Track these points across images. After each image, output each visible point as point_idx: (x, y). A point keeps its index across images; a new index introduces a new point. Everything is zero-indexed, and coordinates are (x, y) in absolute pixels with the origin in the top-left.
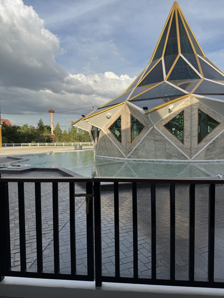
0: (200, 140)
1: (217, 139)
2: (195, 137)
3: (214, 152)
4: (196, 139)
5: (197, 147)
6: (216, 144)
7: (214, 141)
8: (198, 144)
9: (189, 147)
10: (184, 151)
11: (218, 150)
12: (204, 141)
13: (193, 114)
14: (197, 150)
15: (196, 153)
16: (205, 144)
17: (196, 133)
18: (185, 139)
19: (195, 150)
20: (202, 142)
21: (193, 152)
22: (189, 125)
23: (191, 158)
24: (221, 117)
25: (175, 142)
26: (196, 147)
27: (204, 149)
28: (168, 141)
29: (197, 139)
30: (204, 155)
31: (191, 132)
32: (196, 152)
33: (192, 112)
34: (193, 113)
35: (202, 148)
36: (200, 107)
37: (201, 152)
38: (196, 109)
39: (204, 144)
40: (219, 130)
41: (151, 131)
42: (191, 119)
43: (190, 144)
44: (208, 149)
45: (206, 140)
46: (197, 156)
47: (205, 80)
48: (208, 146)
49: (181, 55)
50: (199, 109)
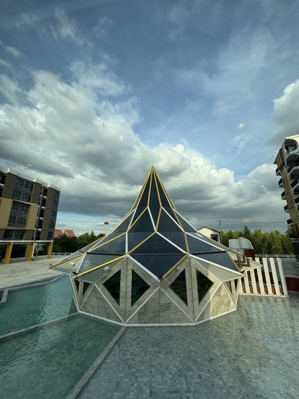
0: (133, 303)
1: (147, 303)
2: (129, 298)
3: (147, 316)
4: (130, 300)
6: (147, 308)
7: (144, 305)
8: (131, 306)
9: (123, 309)
10: (119, 313)
11: (150, 314)
12: (137, 303)
15: (129, 317)
16: (138, 308)
17: (130, 294)
18: (121, 300)
19: (129, 313)
20: (135, 304)
21: (127, 314)
22: (124, 285)
23: (125, 322)
24: (150, 280)
25: (112, 303)
26: (130, 310)
27: (136, 313)
28: (106, 300)
30: (137, 319)
31: (126, 292)
32: (130, 315)
33: (128, 272)
34: (128, 274)
35: (134, 312)
36: (134, 269)
37: (134, 316)
38: (130, 270)
39: (136, 307)
40: (148, 294)
41: (93, 288)
42: (127, 279)
43: (124, 305)
44: (140, 313)
46: (130, 320)
47: (156, 233)
48: (140, 310)
49: (148, 207)
50: (133, 270)
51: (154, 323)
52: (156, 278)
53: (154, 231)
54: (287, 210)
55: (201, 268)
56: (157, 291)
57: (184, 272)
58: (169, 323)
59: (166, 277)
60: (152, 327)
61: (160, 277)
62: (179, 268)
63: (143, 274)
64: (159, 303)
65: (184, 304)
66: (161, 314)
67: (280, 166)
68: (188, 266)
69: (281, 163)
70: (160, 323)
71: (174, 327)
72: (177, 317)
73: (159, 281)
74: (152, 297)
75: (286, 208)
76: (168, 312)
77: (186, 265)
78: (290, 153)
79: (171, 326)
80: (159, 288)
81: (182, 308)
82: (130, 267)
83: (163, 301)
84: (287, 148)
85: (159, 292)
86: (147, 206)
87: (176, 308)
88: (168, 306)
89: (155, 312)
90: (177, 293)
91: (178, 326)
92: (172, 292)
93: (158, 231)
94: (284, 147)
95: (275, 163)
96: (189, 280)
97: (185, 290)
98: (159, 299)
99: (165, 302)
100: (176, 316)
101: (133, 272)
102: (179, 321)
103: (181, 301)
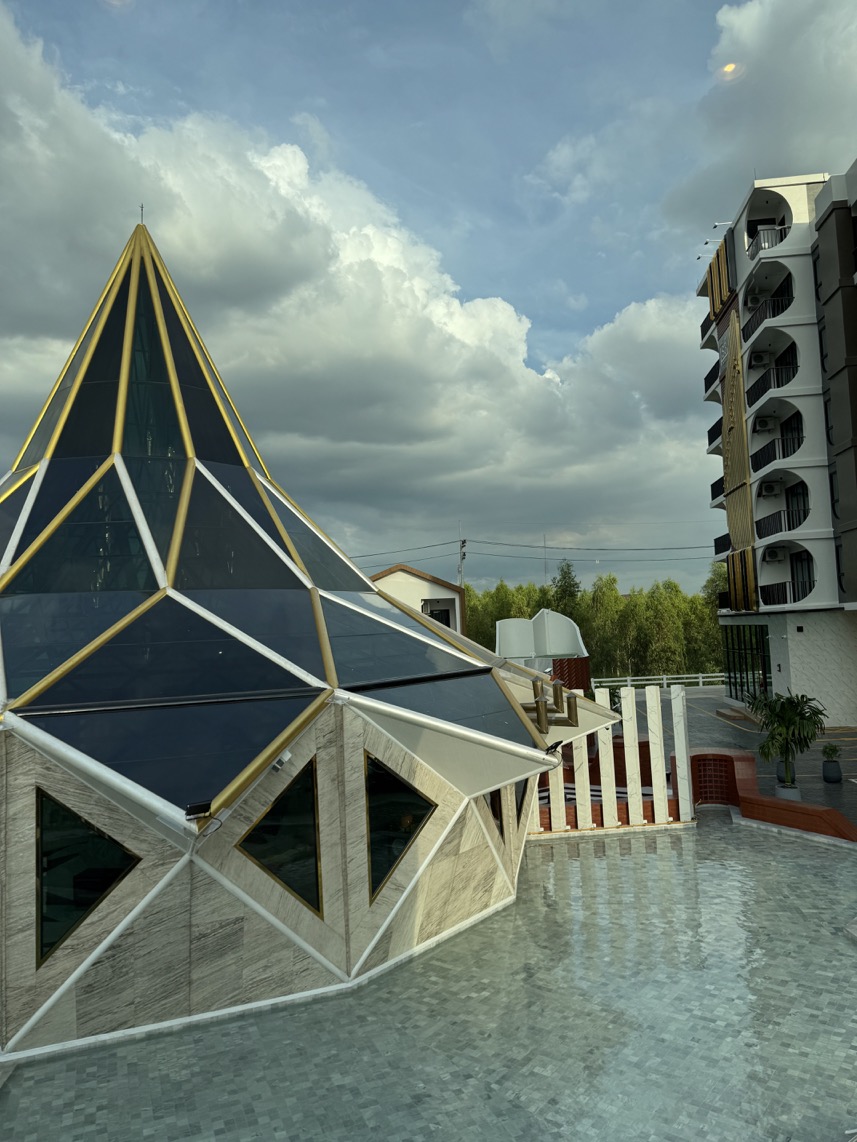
0: (46, 948)
1: (126, 934)
2: (22, 931)
3: (127, 995)
4: (28, 940)
5: (31, 982)
6: (125, 959)
7: (112, 947)
8: (39, 965)
11: (142, 983)
12: (66, 948)
13: (15, 814)
14: (33, 1000)
15: (29, 1015)
16: (76, 964)
19: (24, 1000)
20: (59, 953)
21: (14, 1007)
24: (141, 829)
26: (28, 984)
27: (69, 991)
29: (34, 938)
30: (74, 1017)
32: (30, 1009)
33: (10, 806)
34: (11, 811)
35: (56, 988)
36: (45, 785)
37: (53, 1007)
38: (26, 790)
39: (68, 965)
40: (133, 893)
44: (86, 988)
45: (75, 942)
46: (33, 1030)
47: (168, 598)
48: (86, 973)
49: (116, 460)
50: (41, 795)
51: (159, 1019)
52: (176, 814)
53: (154, 586)
54: (721, 498)
55: (389, 745)
56: (176, 877)
57: (310, 771)
58: (234, 1003)
59: (226, 804)
60: (150, 1037)
61: (197, 809)
62: (287, 756)
63: (99, 802)
64: (190, 926)
65: (307, 913)
66: (194, 976)
67: (718, 306)
68: (330, 742)
69: (726, 294)
70: (190, 1013)
71: (258, 1014)
72: (275, 971)
73: (194, 827)
74: (150, 905)
75: (717, 488)
76: (230, 958)
77: (322, 741)
78: (762, 254)
79: (242, 1016)
80: (186, 858)
81: (295, 930)
82: (22, 780)
83: (205, 916)
84: (753, 233)
85: (186, 878)
86: (108, 452)
87: (272, 932)
88: (231, 935)
89: (169, 968)
90: (274, 870)
91: (275, 1009)
92: (253, 870)
93: (175, 587)
94: (743, 224)
95: (702, 292)
96: (331, 803)
97: (314, 854)
98: (189, 909)
99: (216, 917)
100: (266, 967)
101: (44, 802)
102: (284, 984)
103: (293, 902)
